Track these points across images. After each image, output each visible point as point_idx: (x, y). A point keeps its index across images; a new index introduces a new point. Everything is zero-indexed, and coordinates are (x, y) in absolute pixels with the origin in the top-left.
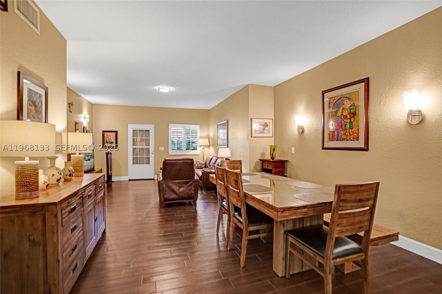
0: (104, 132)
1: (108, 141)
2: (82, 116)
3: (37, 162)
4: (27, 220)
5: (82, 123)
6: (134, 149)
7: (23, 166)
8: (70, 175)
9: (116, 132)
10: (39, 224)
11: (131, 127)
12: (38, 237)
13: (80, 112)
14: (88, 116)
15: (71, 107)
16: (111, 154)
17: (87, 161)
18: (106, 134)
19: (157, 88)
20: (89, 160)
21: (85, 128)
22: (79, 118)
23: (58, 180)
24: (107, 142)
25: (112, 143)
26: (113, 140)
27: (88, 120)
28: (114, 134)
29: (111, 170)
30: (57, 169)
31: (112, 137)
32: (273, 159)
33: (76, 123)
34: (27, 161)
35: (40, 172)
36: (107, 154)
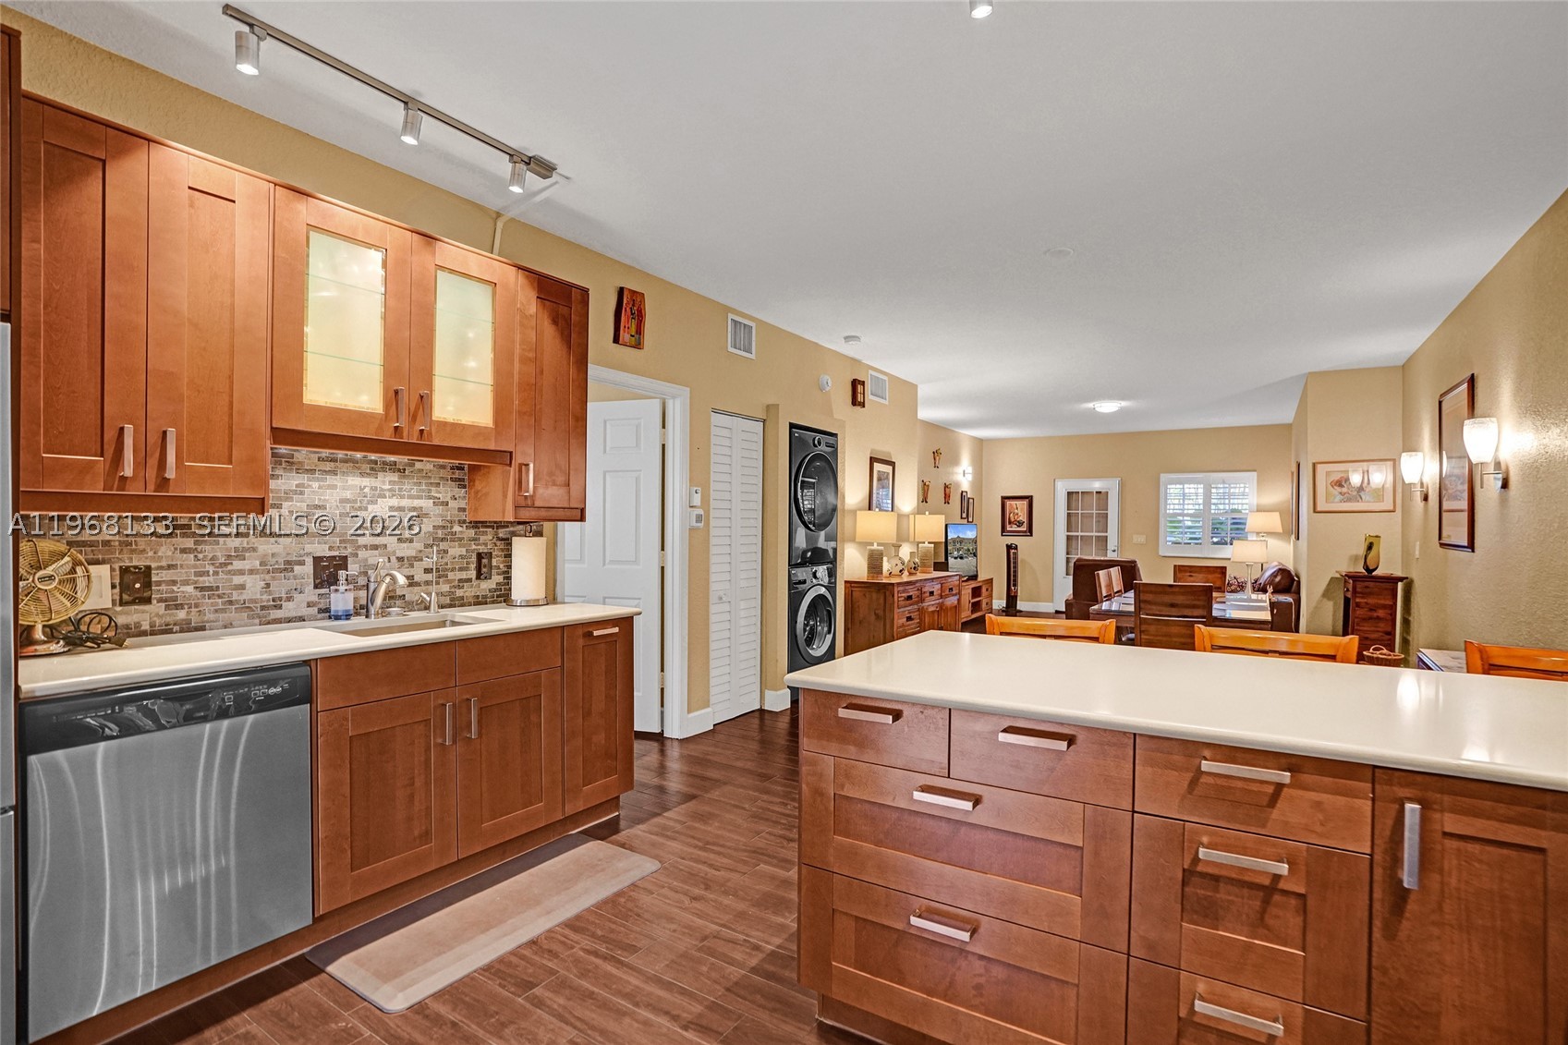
0: (1004, 499)
1: (1013, 520)
2: (959, 470)
3: (882, 548)
4: (874, 595)
5: (958, 485)
6: (1069, 538)
7: (872, 550)
8: (915, 568)
9: (1030, 499)
10: (882, 601)
11: (1062, 487)
12: (880, 612)
13: (955, 461)
14: (970, 470)
15: (937, 458)
16: (1016, 548)
17: (956, 558)
18: (1008, 503)
19: (1090, 405)
20: (961, 558)
21: (964, 494)
22: (953, 474)
23: (901, 571)
24: (1010, 523)
25: (1020, 524)
26: (1023, 517)
27: (970, 477)
28: (1025, 503)
29: (1015, 585)
30: (900, 559)
31: (1022, 510)
32: (1369, 571)
33: (946, 487)
34: (875, 547)
35: (885, 559)
36: (1009, 547)
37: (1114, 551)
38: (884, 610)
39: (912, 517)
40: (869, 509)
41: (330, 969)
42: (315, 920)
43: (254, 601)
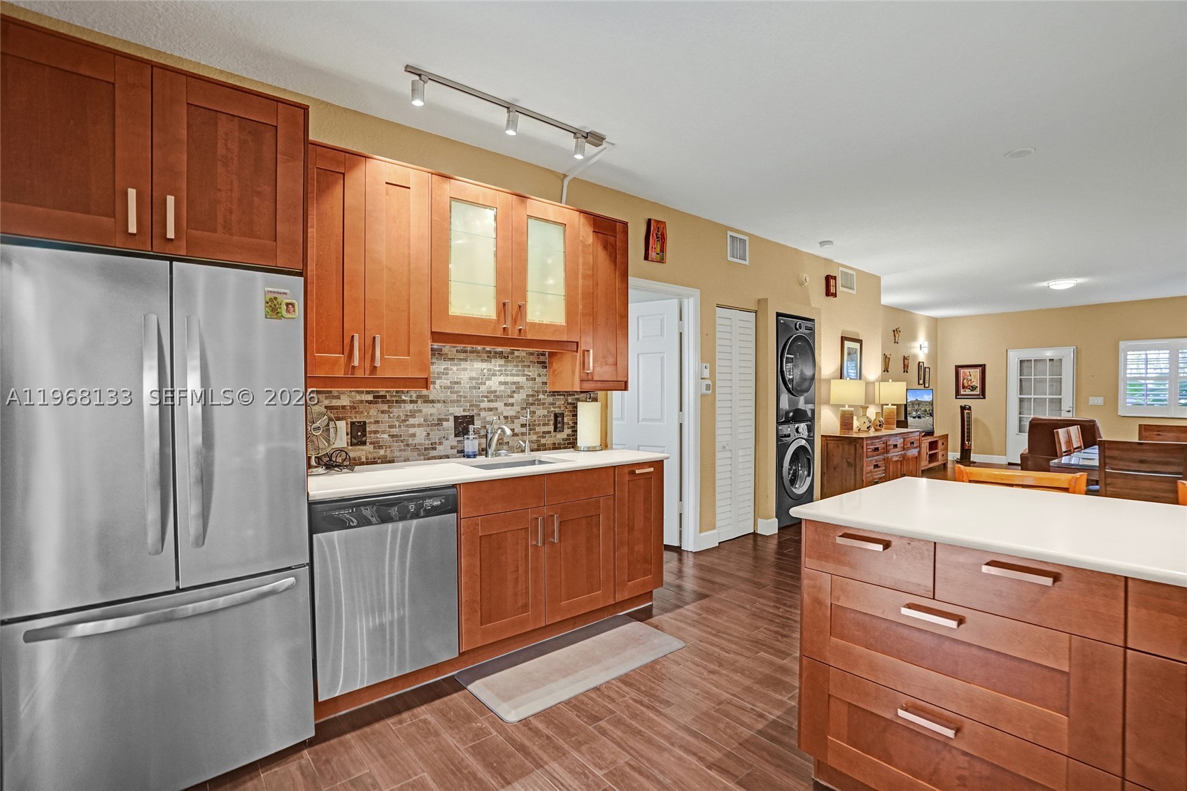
0: (958, 367)
1: (966, 385)
2: (917, 344)
3: (853, 409)
4: (846, 447)
5: (915, 356)
6: (1021, 400)
7: (844, 411)
8: (880, 425)
9: (983, 367)
10: (853, 451)
11: (1014, 357)
12: (851, 460)
13: (913, 337)
14: (926, 344)
15: (897, 335)
16: (970, 408)
17: (914, 418)
18: (962, 371)
19: (1045, 284)
20: (919, 417)
21: (921, 364)
22: (911, 348)
23: (868, 428)
24: (964, 387)
25: (974, 388)
26: (976, 382)
27: (926, 350)
28: (978, 371)
29: (969, 440)
30: (867, 418)
31: (975, 377)
33: (905, 358)
34: (847, 408)
35: (855, 418)
36: (963, 408)
37: (1069, 411)
38: (855, 459)
39: (877, 384)
40: (841, 378)
41: (469, 687)
42: (461, 654)
43: (420, 444)
